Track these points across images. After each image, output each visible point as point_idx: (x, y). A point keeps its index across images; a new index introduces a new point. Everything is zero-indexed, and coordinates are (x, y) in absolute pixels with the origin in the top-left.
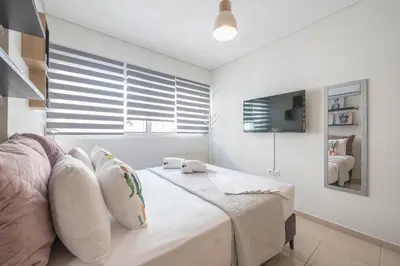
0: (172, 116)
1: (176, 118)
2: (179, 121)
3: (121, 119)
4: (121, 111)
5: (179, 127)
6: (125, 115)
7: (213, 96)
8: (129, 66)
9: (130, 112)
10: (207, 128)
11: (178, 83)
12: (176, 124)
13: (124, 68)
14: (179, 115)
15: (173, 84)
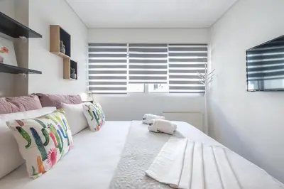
0: (165, 78)
1: (168, 80)
2: (171, 82)
3: (125, 83)
4: (125, 78)
5: (171, 88)
6: (128, 80)
7: (212, 53)
8: (130, 45)
9: (131, 78)
10: (203, 88)
11: (170, 49)
12: (169, 85)
13: (127, 48)
14: (171, 77)
15: (166, 50)
